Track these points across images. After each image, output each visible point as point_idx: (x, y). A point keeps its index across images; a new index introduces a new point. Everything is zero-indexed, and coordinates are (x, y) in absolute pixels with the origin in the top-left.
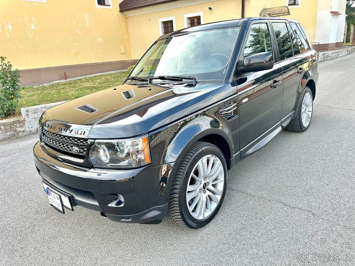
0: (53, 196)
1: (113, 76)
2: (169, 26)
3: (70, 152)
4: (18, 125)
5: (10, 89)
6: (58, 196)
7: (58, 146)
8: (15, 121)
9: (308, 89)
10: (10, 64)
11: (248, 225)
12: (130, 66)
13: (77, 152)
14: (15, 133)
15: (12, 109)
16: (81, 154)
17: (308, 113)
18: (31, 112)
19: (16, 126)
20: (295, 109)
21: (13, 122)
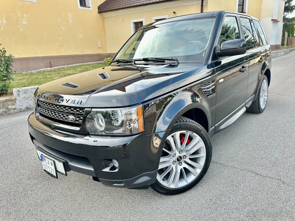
0: (47, 162)
1: (92, 66)
2: (140, 26)
3: (66, 120)
4: (10, 103)
5: (4, 71)
6: (53, 162)
7: (53, 116)
8: (8, 99)
9: (265, 76)
10: (5, 50)
11: (226, 191)
12: (106, 59)
13: (73, 120)
14: (7, 110)
15: (5, 89)
16: (77, 122)
17: (264, 97)
18: (22, 92)
19: (8, 104)
20: (255, 93)
21: (6, 100)
